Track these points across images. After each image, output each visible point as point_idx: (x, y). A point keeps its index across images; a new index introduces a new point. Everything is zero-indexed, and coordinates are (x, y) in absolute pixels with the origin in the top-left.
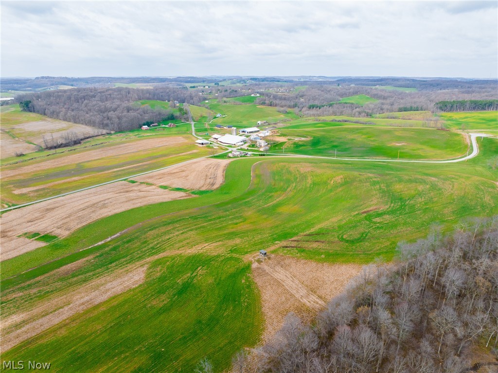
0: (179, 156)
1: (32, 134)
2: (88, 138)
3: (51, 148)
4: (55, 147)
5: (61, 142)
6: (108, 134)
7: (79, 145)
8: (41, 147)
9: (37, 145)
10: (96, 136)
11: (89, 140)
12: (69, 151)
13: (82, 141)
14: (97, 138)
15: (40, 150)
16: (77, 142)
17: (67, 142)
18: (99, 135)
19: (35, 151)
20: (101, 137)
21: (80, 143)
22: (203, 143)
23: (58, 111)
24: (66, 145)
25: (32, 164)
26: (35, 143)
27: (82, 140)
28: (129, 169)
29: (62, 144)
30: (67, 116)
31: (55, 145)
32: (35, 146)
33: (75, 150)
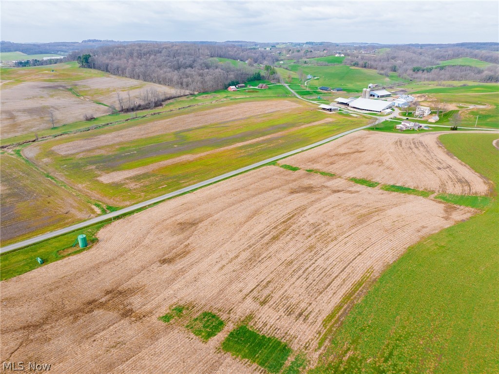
0: (314, 126)
1: (98, 92)
2: (169, 99)
3: (127, 110)
4: (133, 110)
5: (138, 103)
6: (191, 94)
7: (161, 107)
8: (115, 109)
9: (110, 107)
10: (179, 97)
11: (171, 101)
12: (152, 114)
13: (163, 103)
14: (180, 99)
15: (114, 113)
16: (158, 104)
17: (146, 102)
18: (182, 96)
19: (108, 114)
20: (184, 98)
21: (161, 105)
22: (331, 109)
23: (123, 66)
24: (145, 107)
25: (110, 131)
26: (105, 103)
27: (163, 101)
28: (258, 143)
29: (140, 106)
30: (134, 72)
31: (132, 106)
32: (107, 107)
33: (159, 113)
